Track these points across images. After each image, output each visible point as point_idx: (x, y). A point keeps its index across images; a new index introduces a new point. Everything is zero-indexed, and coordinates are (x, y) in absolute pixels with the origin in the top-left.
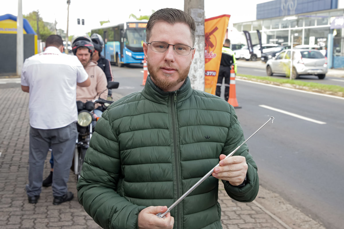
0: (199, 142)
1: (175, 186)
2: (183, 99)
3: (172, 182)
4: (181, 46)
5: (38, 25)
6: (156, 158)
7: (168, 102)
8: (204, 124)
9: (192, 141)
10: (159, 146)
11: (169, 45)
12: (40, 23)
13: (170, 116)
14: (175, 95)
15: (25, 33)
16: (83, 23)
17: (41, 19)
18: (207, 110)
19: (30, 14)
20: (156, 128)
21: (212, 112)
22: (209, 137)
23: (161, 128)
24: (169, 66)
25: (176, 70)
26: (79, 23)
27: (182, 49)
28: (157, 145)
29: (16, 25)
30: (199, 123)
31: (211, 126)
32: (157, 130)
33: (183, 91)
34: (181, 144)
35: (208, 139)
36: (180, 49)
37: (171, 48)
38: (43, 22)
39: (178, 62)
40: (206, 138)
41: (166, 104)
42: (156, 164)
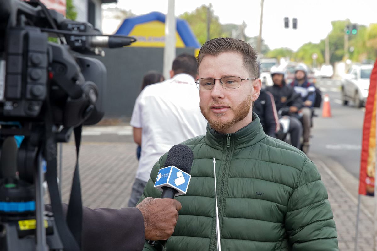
0: (248, 198)
1: (211, 244)
2: (243, 146)
3: (209, 240)
4: (230, 79)
5: (209, 29)
6: (196, 209)
7: (224, 147)
8: (260, 177)
9: (241, 195)
10: (202, 196)
11: (215, 80)
12: (213, 27)
13: (222, 163)
14: (229, 139)
15: (181, 45)
16: (295, 26)
17: (217, 19)
18: (270, 162)
19: (198, 10)
20: (203, 176)
21: (273, 165)
22: (262, 194)
23: (209, 177)
24: (218, 104)
25: (229, 107)
26: (287, 25)
27: (233, 82)
28: (200, 195)
29: (164, 31)
30: (254, 176)
31: (267, 182)
32: (204, 178)
33: (242, 135)
34: (228, 198)
35: (260, 196)
36: (230, 82)
37: (217, 83)
38: (219, 25)
39: (229, 98)
40: (258, 194)
41: (222, 149)
42: (195, 217)
